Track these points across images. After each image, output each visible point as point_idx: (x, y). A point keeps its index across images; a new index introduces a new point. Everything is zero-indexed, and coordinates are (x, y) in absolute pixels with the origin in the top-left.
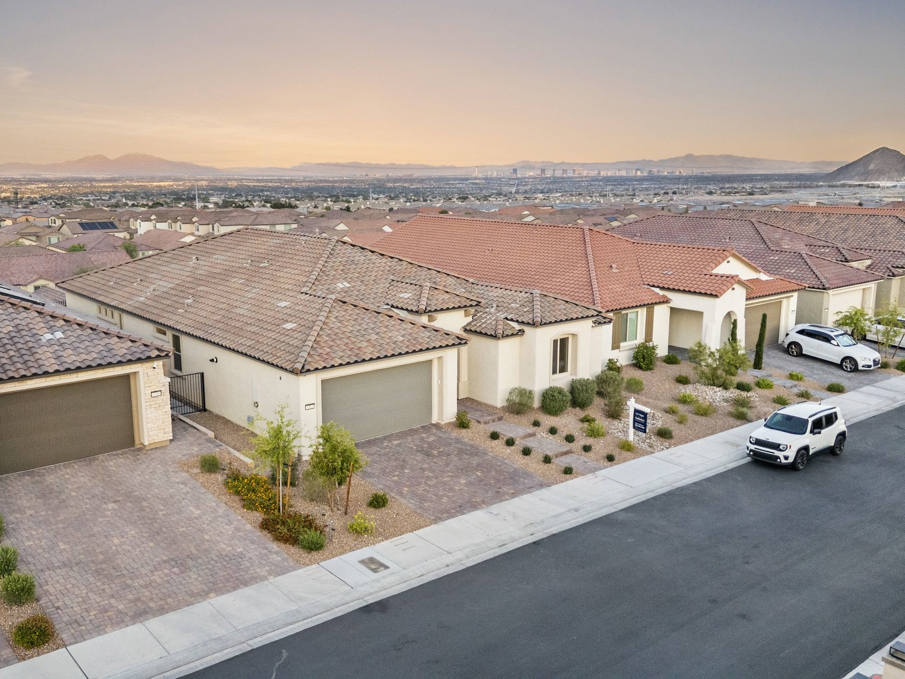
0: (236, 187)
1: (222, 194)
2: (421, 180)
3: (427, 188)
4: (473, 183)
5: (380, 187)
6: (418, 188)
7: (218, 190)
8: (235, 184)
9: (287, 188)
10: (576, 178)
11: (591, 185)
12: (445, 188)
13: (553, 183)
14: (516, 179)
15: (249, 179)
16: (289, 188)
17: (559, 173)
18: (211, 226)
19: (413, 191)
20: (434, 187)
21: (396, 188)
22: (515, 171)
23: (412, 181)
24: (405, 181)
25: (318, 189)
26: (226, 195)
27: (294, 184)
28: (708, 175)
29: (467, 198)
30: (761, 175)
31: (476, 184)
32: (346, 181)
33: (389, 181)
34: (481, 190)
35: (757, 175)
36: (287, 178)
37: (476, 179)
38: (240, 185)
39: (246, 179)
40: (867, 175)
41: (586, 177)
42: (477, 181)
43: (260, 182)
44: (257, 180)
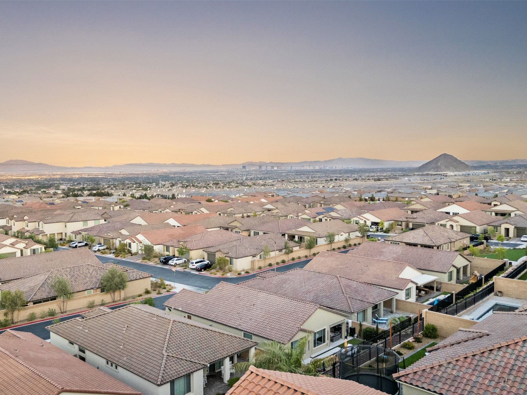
0: (78, 178)
1: (68, 183)
2: (191, 173)
3: (194, 177)
4: (221, 174)
5: (166, 177)
6: (189, 177)
7: (66, 181)
8: (77, 176)
9: (109, 179)
10: (279, 171)
11: (288, 175)
12: (205, 177)
13: (267, 173)
14: (245, 172)
15: (86, 174)
16: (110, 179)
17: (269, 168)
18: (37, 223)
19: (186, 179)
20: (198, 177)
21: (175, 178)
22: (244, 167)
23: (185, 173)
24: (181, 173)
25: (128, 179)
26: (71, 184)
27: (113, 176)
28: (351, 169)
29: (219, 184)
30: (380, 169)
31: (223, 174)
32: (145, 174)
33: (171, 173)
34: (226, 178)
35: (378, 169)
36: (110, 173)
37: (222, 172)
38: (80, 178)
39: (84, 174)
40: (437, 168)
41: (284, 170)
42: (223, 173)
44: (91, 174)
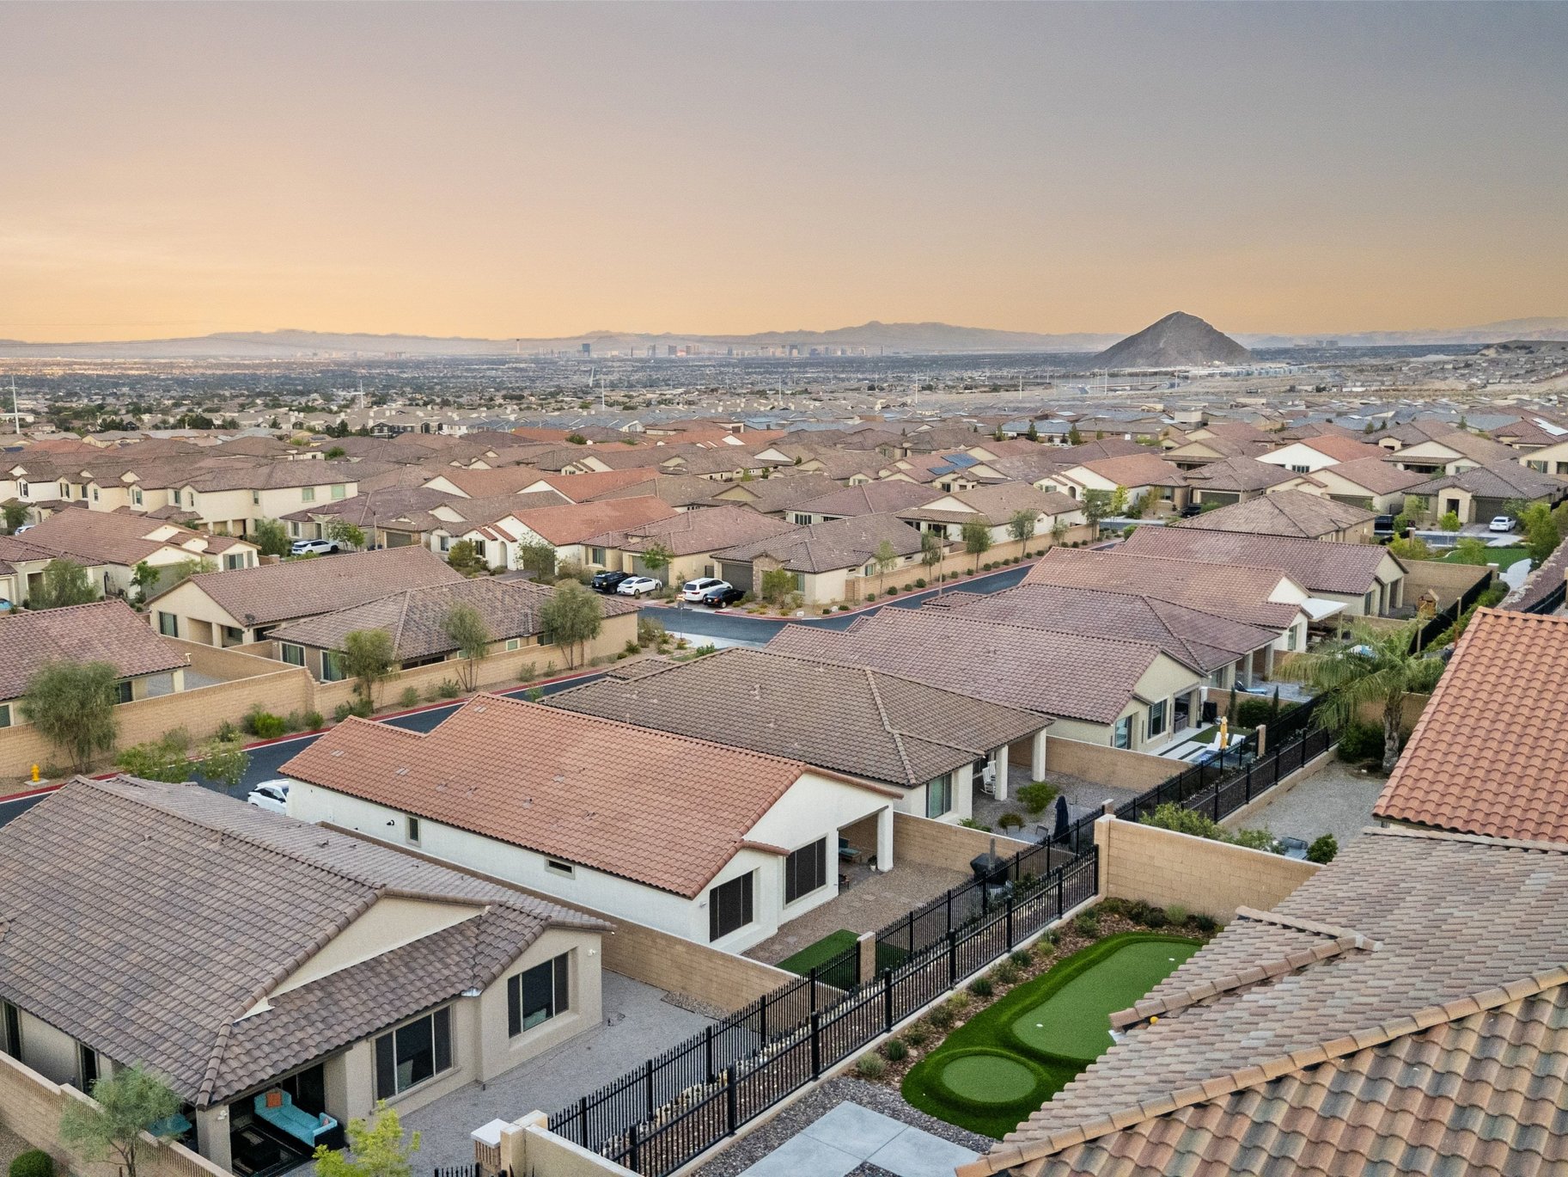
0: (63, 378)
1: (36, 393)
2: (419, 365)
3: (433, 378)
4: (516, 369)
5: (344, 375)
6: (414, 378)
7: (27, 386)
8: (58, 372)
9: (163, 380)
10: (694, 360)
11: (721, 373)
12: (466, 377)
13: (657, 368)
14: (591, 362)
15: (85, 364)
17: (662, 353)
19: (408, 382)
20: (445, 377)
21: (374, 378)
22: (586, 348)
23: (402, 365)
24: (390, 365)
25: (223, 381)
26: (45, 394)
27: (176, 372)
28: (906, 356)
30: (990, 356)
31: (521, 370)
32: (277, 366)
33: (358, 365)
34: (533, 381)
35: (985, 356)
37: (518, 361)
38: (70, 375)
39: (80, 364)
40: (1157, 356)
41: (709, 359)
42: (522, 365)
43: (109, 369)
44: (103, 364)
